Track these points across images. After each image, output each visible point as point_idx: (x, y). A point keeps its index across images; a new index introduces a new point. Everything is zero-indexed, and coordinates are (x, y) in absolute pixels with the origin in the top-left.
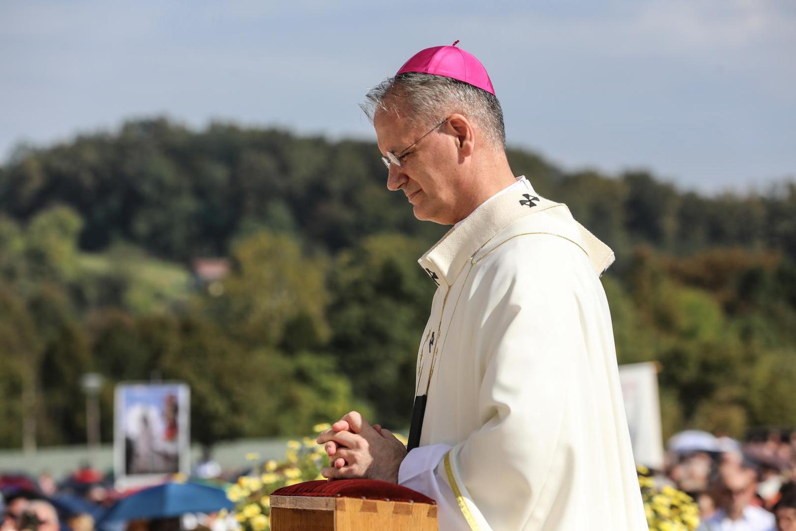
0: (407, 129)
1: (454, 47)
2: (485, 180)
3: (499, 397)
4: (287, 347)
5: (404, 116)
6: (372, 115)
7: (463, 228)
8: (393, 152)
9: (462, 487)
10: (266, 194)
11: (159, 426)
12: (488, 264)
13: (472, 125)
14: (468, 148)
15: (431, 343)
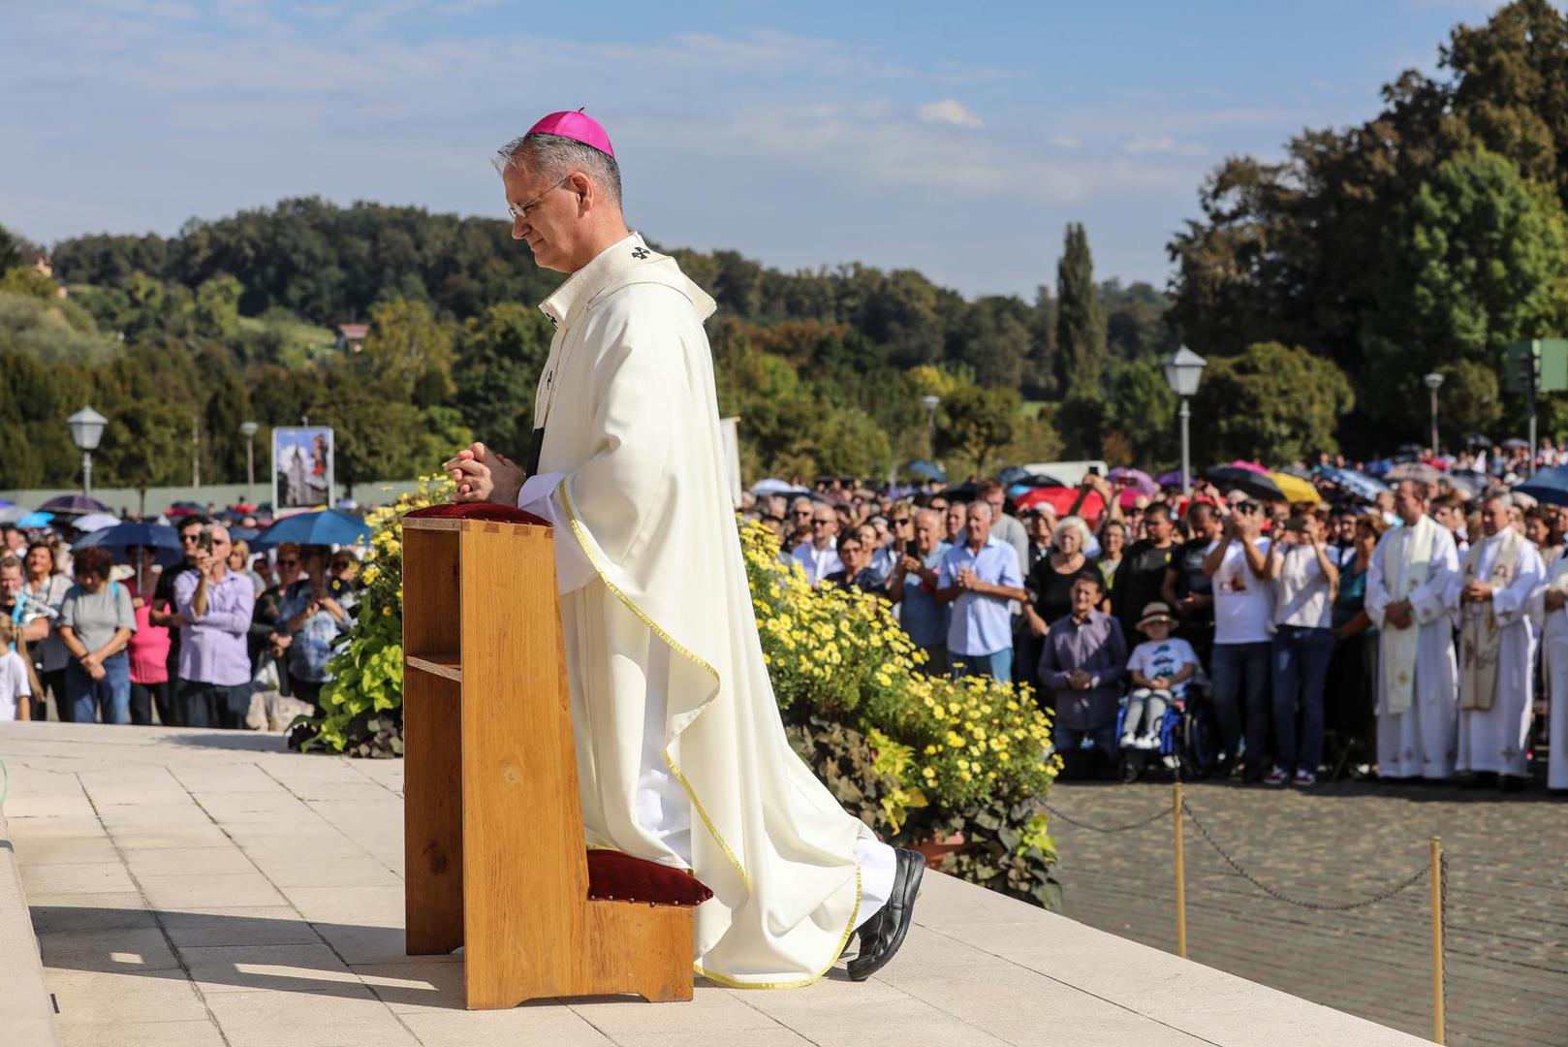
0: (533, 184)
1: (580, 113)
2: (601, 233)
3: (611, 430)
4: (417, 400)
5: (531, 172)
6: (502, 170)
7: (580, 277)
8: (519, 204)
9: (575, 511)
10: (402, 266)
11: (308, 464)
12: (602, 310)
13: (592, 184)
14: (587, 203)
15: (549, 381)
